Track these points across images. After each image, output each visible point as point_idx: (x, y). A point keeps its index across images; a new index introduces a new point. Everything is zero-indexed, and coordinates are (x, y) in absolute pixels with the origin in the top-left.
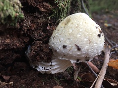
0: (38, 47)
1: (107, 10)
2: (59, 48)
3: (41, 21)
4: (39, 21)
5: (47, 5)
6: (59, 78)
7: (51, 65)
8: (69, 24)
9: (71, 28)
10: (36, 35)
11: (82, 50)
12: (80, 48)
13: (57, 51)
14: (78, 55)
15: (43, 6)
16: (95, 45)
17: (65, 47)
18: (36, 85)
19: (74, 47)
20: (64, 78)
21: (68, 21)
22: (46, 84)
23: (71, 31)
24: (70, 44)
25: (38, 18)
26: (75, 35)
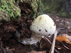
0: (24, 31)
1: (49, 11)
2: (37, 31)
3: (26, 17)
4: (24, 17)
5: (29, 10)
6: (32, 47)
7: (31, 40)
8: (41, 20)
9: (43, 22)
10: (22, 24)
11: (48, 31)
12: (47, 31)
13: (36, 32)
14: (46, 34)
15: (27, 10)
16: (53, 29)
17: (40, 30)
18: (22, 51)
19: (44, 30)
20: (35, 47)
21: (41, 18)
22: (26, 50)
23: (43, 23)
24: (42, 29)
25: (24, 16)
26: (45, 25)
